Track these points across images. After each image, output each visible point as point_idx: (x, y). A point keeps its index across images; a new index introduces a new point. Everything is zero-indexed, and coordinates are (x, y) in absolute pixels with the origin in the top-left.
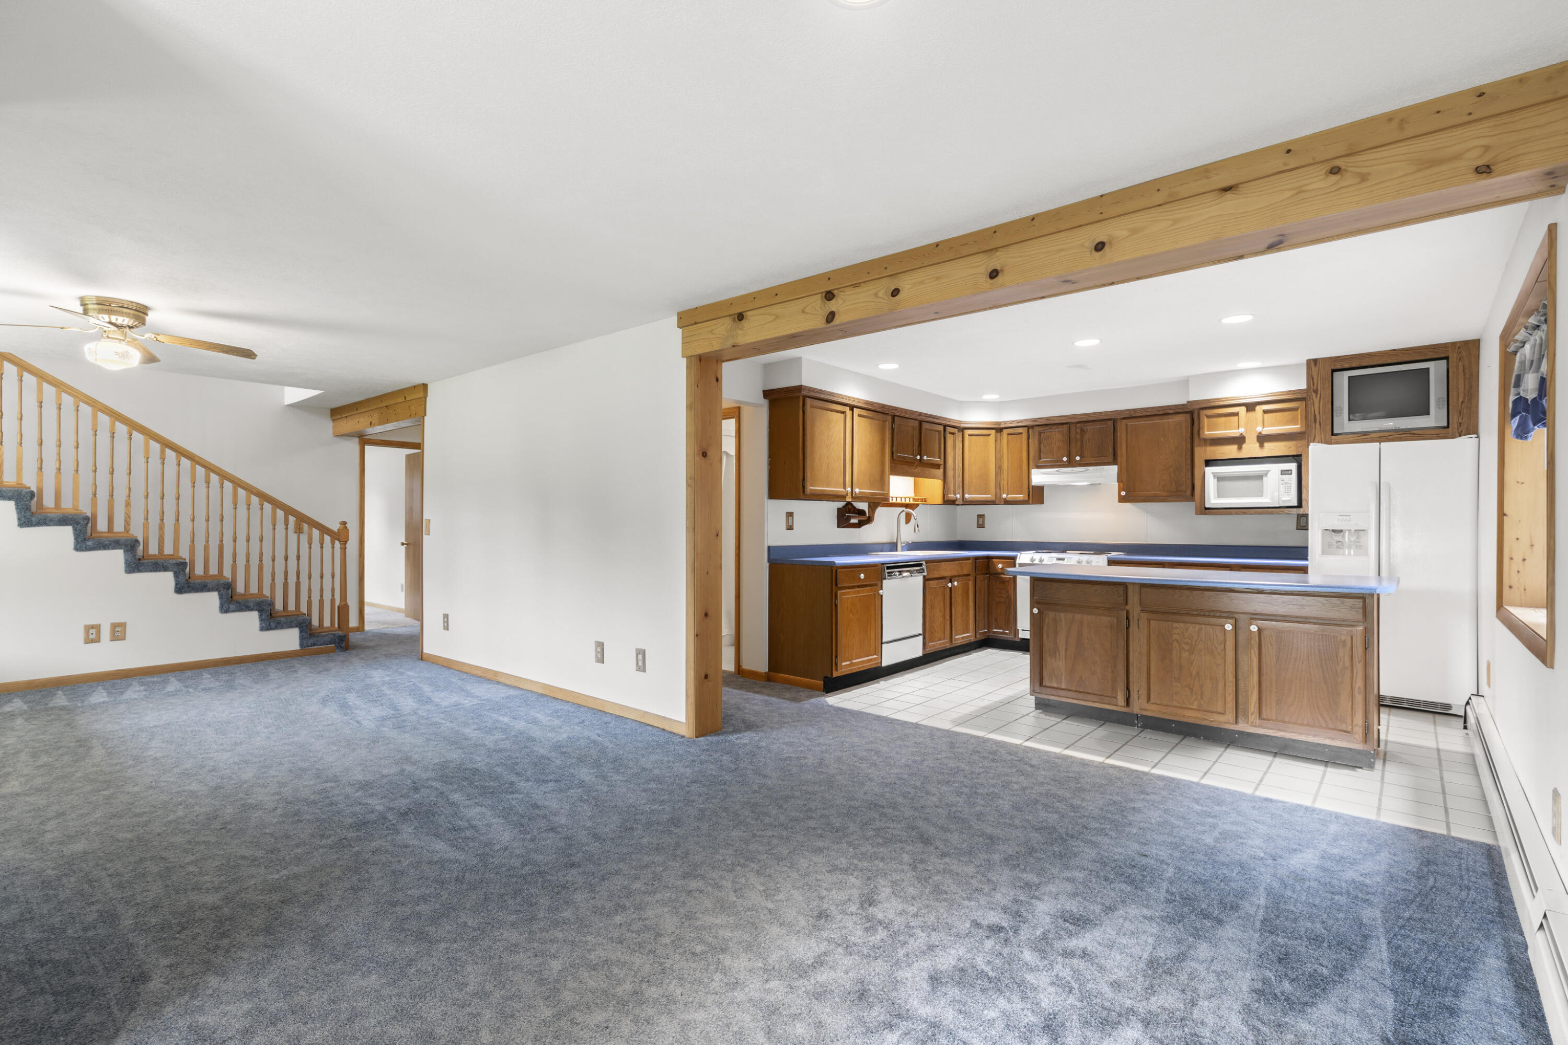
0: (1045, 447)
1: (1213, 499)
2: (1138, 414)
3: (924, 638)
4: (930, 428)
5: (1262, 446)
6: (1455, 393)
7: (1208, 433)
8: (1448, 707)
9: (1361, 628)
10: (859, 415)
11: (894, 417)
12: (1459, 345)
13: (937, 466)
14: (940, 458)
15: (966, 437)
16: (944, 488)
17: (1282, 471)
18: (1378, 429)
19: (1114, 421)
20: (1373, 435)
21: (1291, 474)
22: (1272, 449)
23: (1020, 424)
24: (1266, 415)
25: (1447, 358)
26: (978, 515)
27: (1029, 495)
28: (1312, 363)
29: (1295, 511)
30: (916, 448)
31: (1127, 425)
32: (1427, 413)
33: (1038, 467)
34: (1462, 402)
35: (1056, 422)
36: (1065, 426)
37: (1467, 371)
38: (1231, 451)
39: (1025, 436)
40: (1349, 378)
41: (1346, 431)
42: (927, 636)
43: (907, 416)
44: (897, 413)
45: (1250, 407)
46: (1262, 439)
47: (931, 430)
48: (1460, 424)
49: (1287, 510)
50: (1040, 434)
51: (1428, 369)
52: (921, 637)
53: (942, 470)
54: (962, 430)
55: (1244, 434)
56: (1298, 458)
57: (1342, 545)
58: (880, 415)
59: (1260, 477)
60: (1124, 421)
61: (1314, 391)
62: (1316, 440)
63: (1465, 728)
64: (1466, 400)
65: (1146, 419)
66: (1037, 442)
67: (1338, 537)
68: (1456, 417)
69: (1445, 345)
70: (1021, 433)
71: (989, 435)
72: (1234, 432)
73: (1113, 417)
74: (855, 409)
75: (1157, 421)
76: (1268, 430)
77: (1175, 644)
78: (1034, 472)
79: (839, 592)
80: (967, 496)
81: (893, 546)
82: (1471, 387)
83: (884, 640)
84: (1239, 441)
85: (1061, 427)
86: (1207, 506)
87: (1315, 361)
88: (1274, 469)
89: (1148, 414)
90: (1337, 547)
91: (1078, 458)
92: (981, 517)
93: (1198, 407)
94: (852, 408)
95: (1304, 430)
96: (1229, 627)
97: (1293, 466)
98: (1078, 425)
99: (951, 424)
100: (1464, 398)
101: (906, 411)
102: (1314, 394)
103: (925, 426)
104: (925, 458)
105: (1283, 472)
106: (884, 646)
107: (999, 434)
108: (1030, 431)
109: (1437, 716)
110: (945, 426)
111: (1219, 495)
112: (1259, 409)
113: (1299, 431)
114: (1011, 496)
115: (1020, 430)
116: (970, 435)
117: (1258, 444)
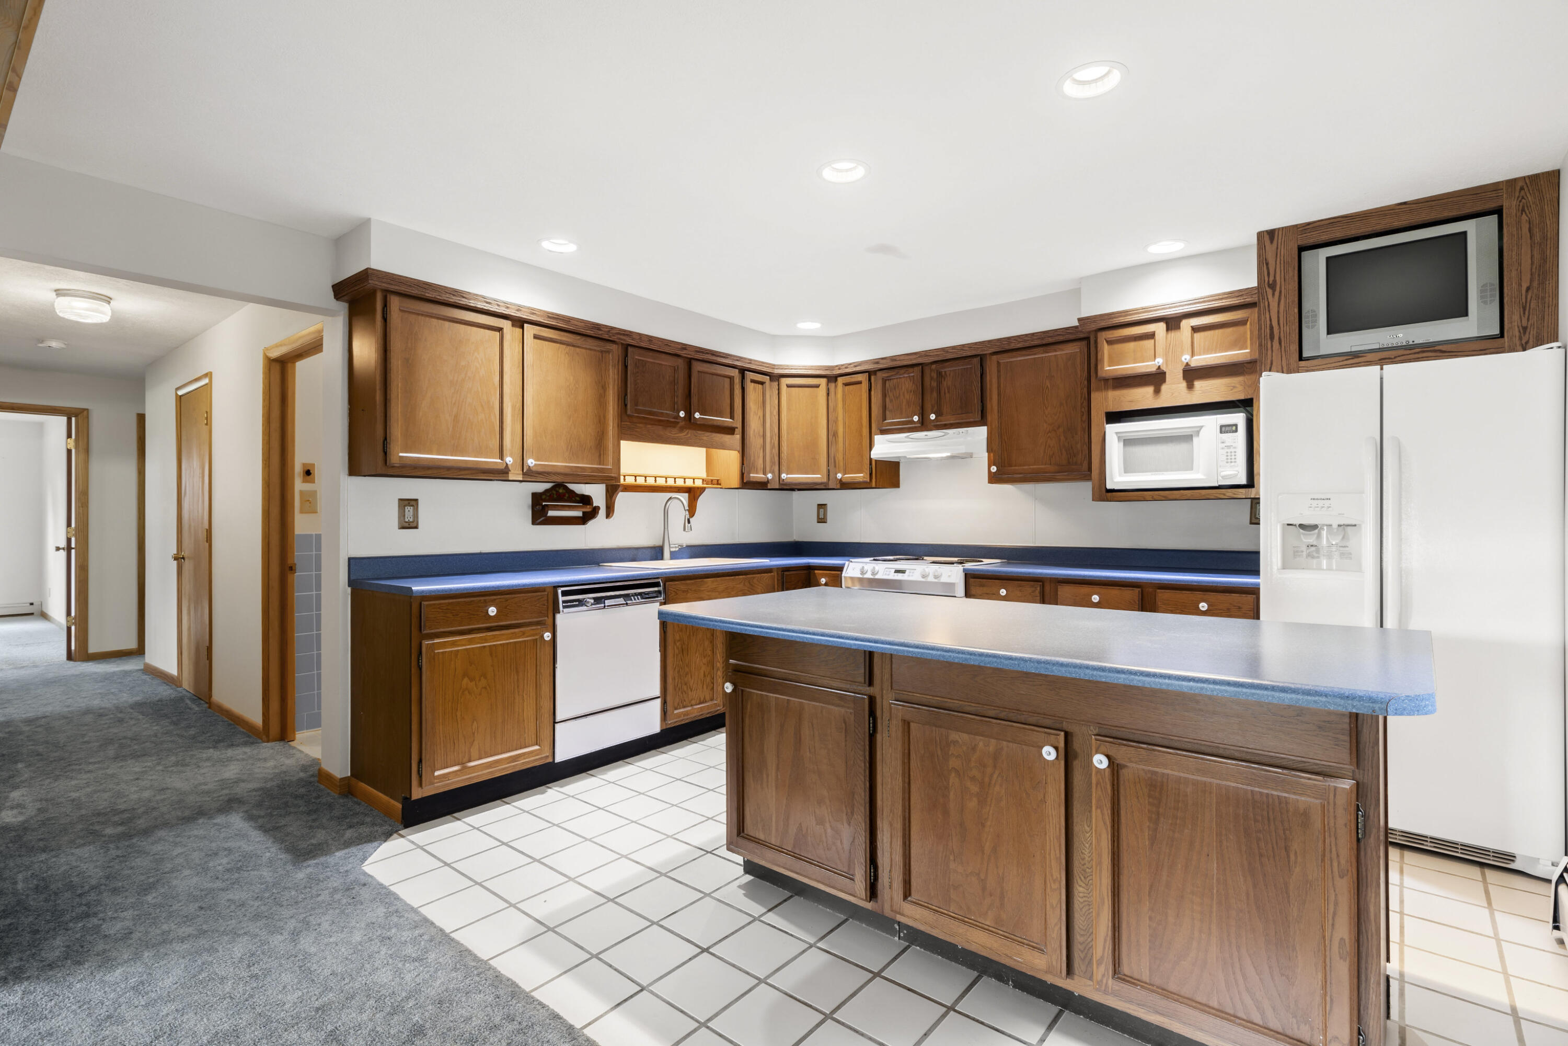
0: (891, 401)
1: (1117, 478)
2: (1013, 346)
3: (664, 703)
4: (706, 370)
5: (1190, 386)
6: (1514, 273)
7: (1109, 368)
8: (1511, 857)
9: (1346, 784)
10: (536, 337)
11: (626, 347)
12: (1520, 184)
13: (730, 431)
14: (732, 417)
15: (784, 388)
16: (743, 464)
17: (1221, 427)
18: (1377, 346)
19: (982, 358)
20: (1370, 357)
21: (1236, 431)
22: (1207, 390)
23: (858, 369)
24: (1197, 336)
25: (1499, 212)
26: (818, 505)
27: (871, 474)
28: (1267, 238)
29: (1242, 492)
30: (680, 399)
31: (998, 363)
32: (1463, 312)
33: (883, 432)
34: (1528, 289)
35: (905, 363)
36: (916, 368)
37: (1536, 231)
38: (1143, 397)
39: (865, 386)
40: (1328, 259)
41: (1322, 353)
42: (669, 699)
43: (652, 347)
44: (630, 341)
45: (1172, 323)
46: (1192, 375)
47: (713, 374)
48: (1525, 329)
49: (1230, 492)
50: (884, 381)
51: (1464, 234)
52: (659, 701)
53: (737, 437)
54: (776, 378)
55: (1164, 368)
56: (1247, 405)
57: (1318, 551)
58: (590, 341)
59: (1187, 438)
60: (994, 357)
61: (1269, 285)
62: (1274, 368)
63: (1557, 928)
64: (1535, 284)
65: (1024, 352)
66: (880, 396)
67: (1310, 538)
68: (1516, 317)
69: (1495, 187)
70: (860, 383)
71: (817, 386)
72: (1148, 366)
73: (979, 352)
74: (526, 325)
75: (1040, 355)
76: (1201, 360)
77: (953, 779)
78: (878, 438)
79: (426, 643)
80: (784, 476)
81: (657, 553)
82: (1544, 259)
83: (558, 718)
84: (1156, 379)
85: (911, 370)
86: (1109, 486)
87: (1271, 233)
88: (1210, 422)
89: (1027, 344)
90: (1309, 555)
91: (933, 417)
92: (822, 506)
93: (1094, 327)
94: (519, 323)
95: (1256, 356)
96: (1049, 753)
97: (1239, 418)
98: (934, 366)
99: (753, 367)
100: (1531, 281)
101: (651, 339)
102: (1269, 291)
103: (697, 367)
104: (697, 415)
105: (1225, 429)
106: (557, 726)
107: (832, 385)
108: (873, 378)
109: (1489, 873)
110: (743, 371)
111: (1127, 469)
112: (1187, 324)
113: (1248, 358)
114: (849, 476)
115: (859, 377)
116: (788, 386)
117: (1184, 384)
